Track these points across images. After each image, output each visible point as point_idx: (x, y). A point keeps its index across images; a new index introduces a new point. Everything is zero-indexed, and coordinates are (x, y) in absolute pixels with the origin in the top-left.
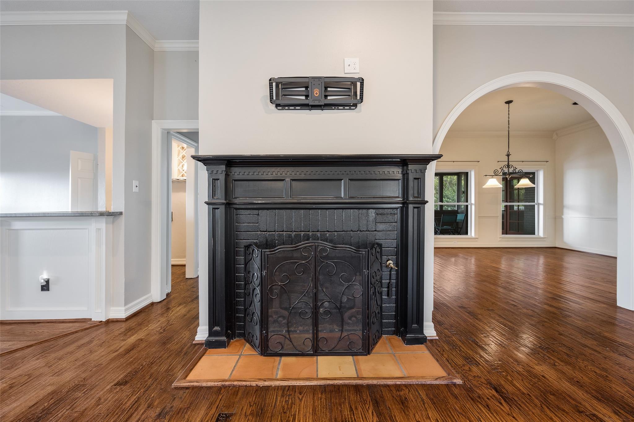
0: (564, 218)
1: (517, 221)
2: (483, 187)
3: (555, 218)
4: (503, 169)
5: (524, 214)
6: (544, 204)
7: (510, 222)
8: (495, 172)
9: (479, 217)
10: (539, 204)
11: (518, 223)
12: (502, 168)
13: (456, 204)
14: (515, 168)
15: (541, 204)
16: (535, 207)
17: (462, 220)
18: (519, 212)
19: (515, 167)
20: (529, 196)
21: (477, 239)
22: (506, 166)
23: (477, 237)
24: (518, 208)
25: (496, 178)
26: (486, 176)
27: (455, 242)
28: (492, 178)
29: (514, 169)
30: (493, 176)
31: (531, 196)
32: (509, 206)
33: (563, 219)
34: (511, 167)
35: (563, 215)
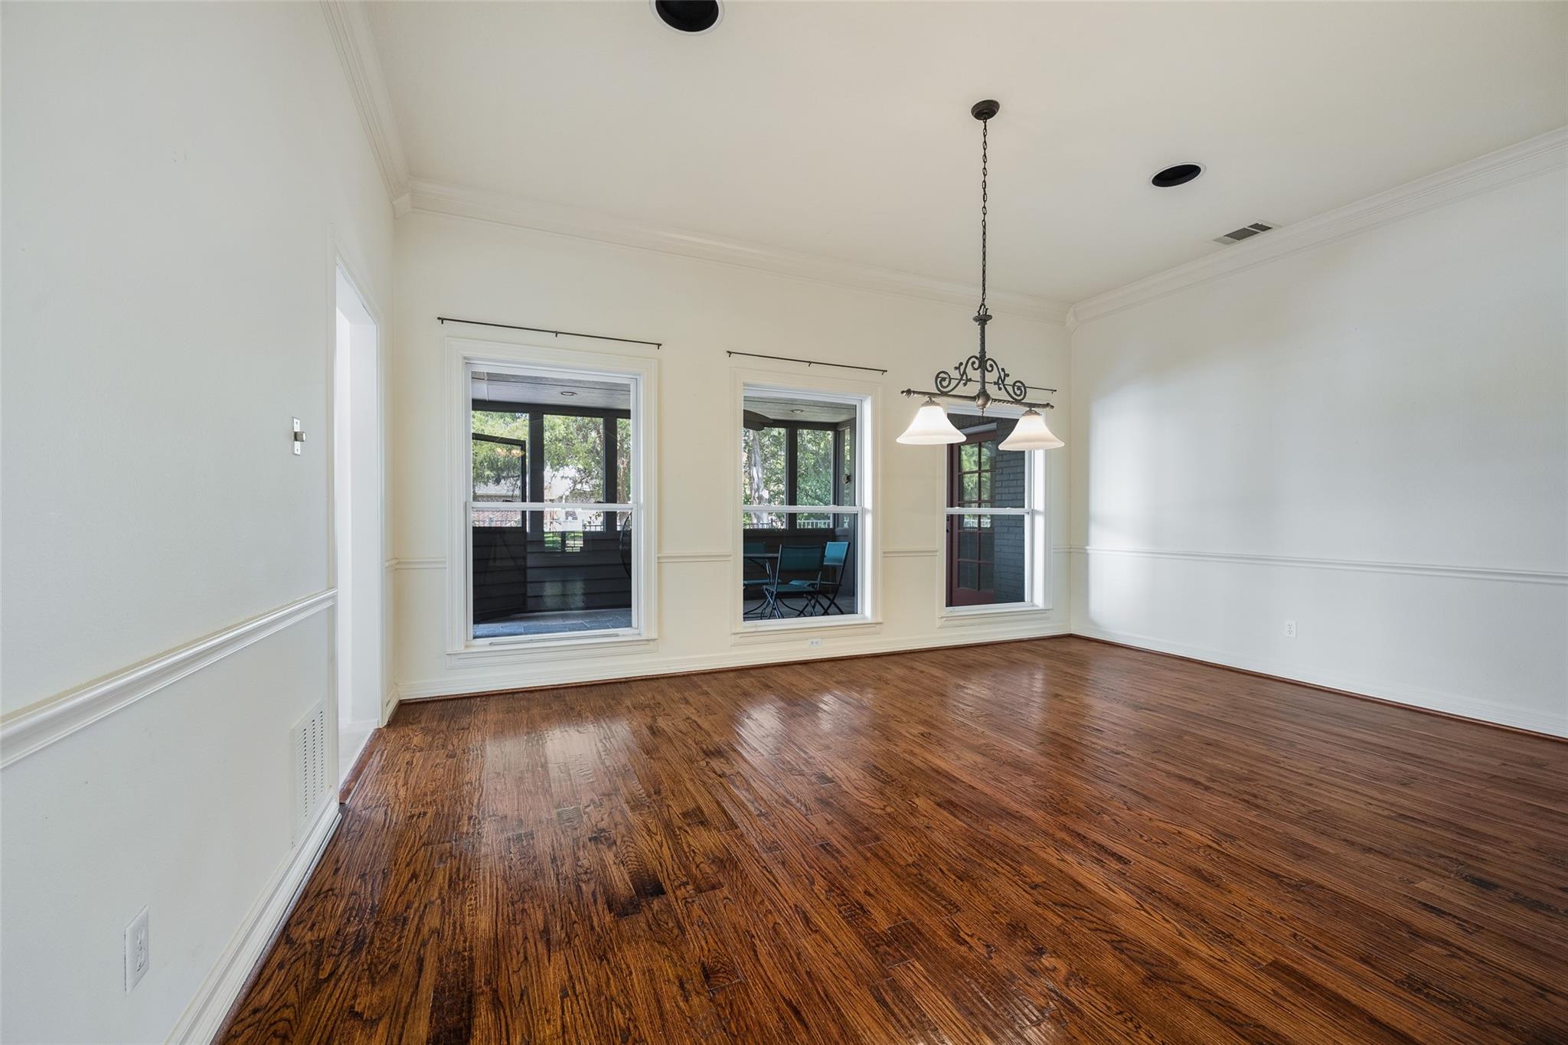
0: (1089, 552)
1: (976, 561)
2: (899, 440)
3: (1070, 552)
4: (965, 372)
5: (996, 541)
6: (1047, 514)
7: (959, 562)
8: (941, 378)
9: (884, 553)
10: (1033, 513)
11: (979, 564)
12: (962, 368)
13: (832, 509)
14: (1002, 374)
15: (1038, 512)
16: (1024, 520)
17: (839, 560)
18: (982, 535)
19: (1003, 370)
20: (1006, 490)
21: (878, 626)
22: (974, 363)
23: (880, 621)
24: (979, 523)
25: (942, 407)
26: (909, 392)
27: (815, 641)
28: (931, 403)
29: (1000, 377)
30: (934, 395)
31: (1011, 491)
32: (957, 517)
33: (1088, 554)
34: (990, 369)
35: (1088, 545)
